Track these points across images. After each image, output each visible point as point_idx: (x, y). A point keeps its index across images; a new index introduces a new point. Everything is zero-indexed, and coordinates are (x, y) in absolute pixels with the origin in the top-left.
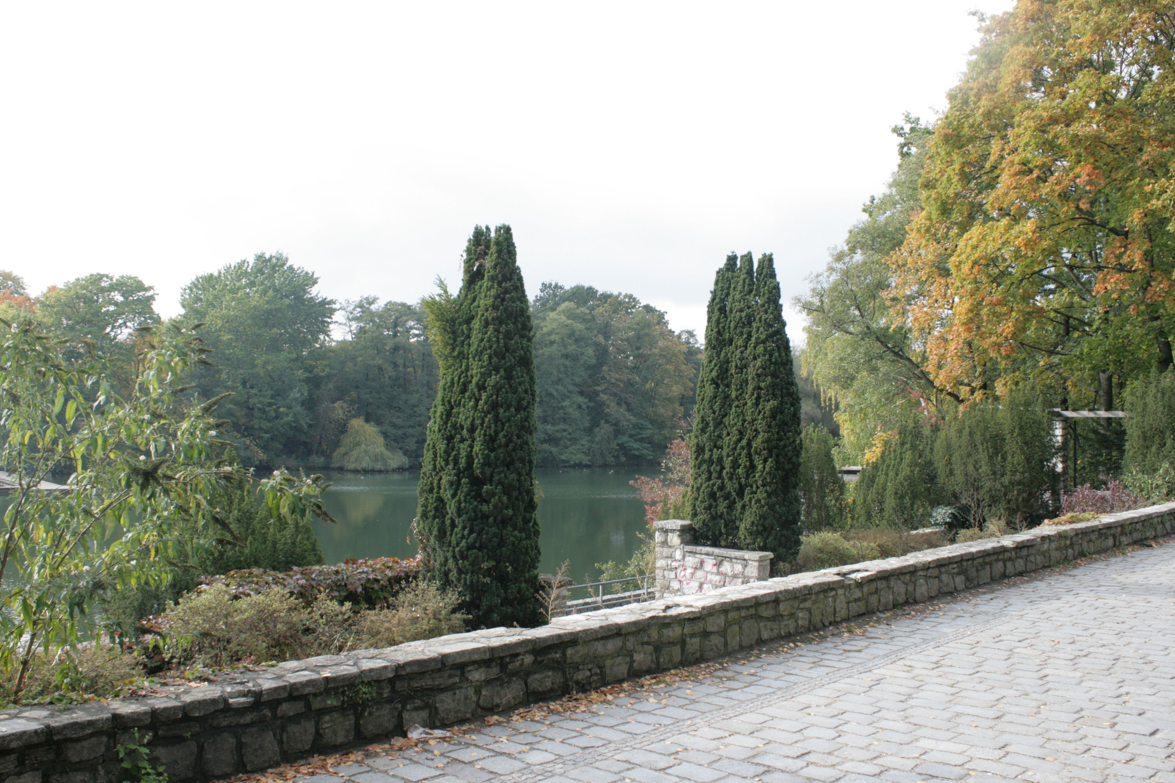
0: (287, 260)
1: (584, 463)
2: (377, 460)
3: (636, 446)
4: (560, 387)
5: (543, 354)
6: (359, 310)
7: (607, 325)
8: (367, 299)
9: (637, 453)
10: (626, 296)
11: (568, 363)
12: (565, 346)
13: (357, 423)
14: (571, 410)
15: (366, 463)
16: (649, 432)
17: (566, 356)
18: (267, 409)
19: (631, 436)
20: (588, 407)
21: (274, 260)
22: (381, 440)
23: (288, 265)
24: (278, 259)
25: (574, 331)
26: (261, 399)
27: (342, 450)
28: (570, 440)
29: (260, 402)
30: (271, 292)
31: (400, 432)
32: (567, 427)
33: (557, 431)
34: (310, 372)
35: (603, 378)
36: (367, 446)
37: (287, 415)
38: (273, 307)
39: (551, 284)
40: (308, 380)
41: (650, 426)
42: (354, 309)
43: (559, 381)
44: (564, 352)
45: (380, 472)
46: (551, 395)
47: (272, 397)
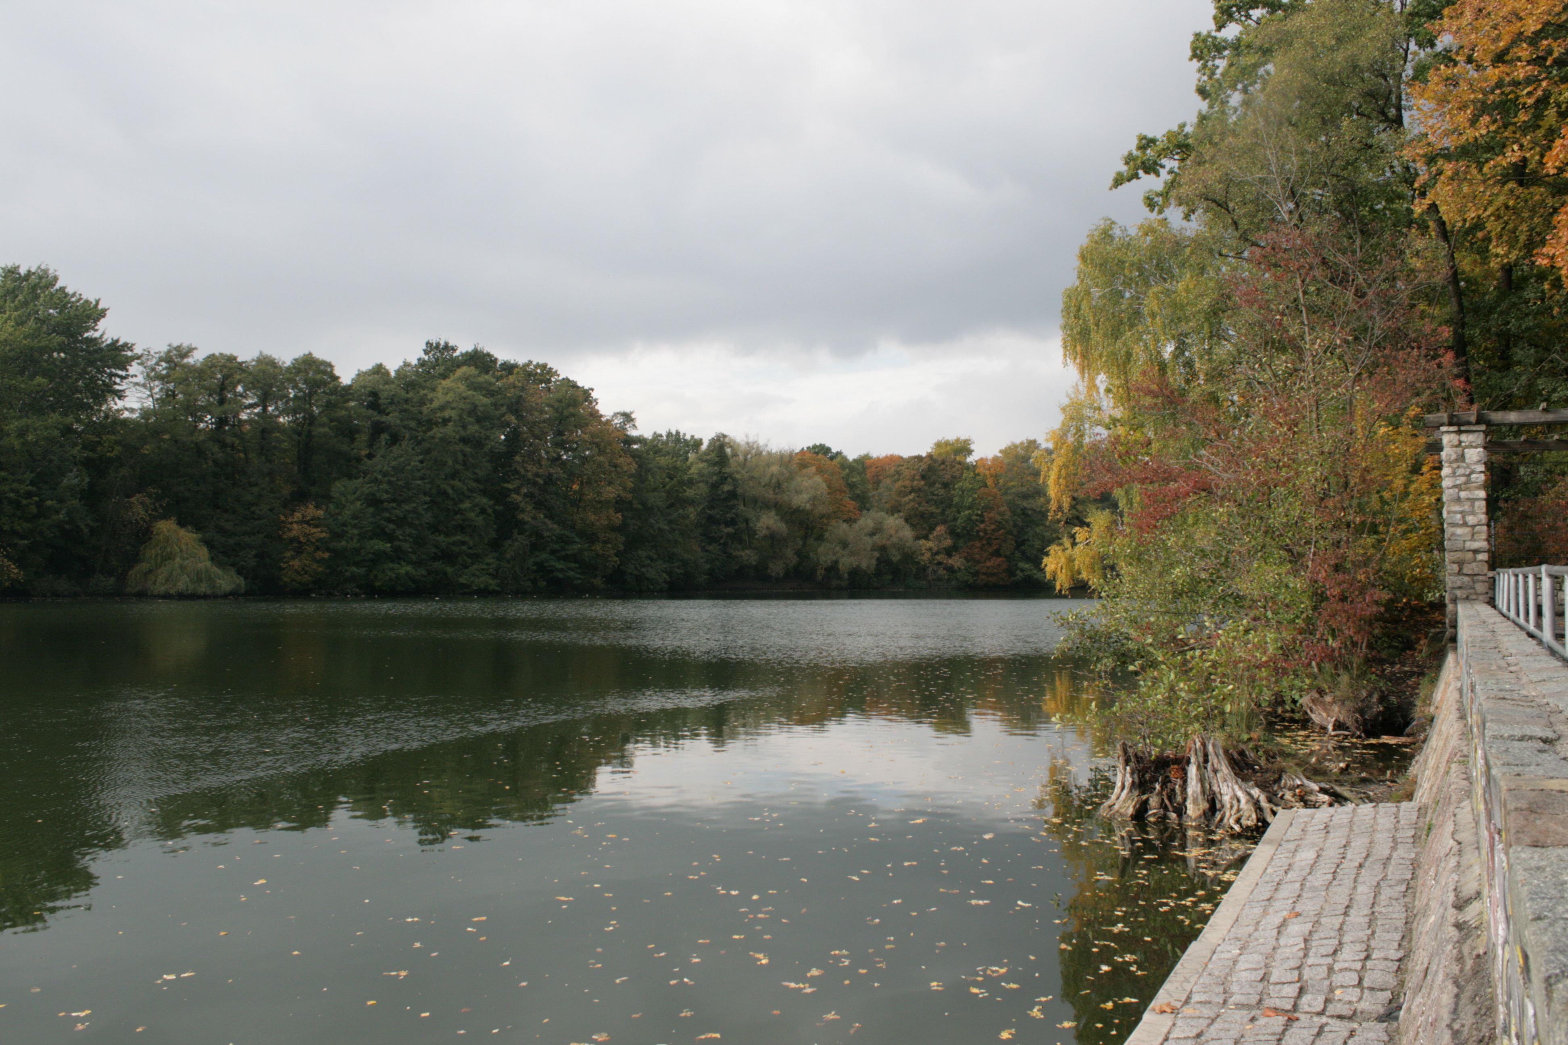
0: (56, 279)
1: (491, 588)
2: (200, 580)
3: (559, 565)
4: (457, 483)
5: (433, 438)
6: (164, 364)
7: (519, 400)
8: (178, 348)
9: (560, 575)
10: (538, 366)
11: (468, 450)
12: (464, 427)
13: (166, 527)
14: (472, 515)
15: (183, 584)
16: (577, 547)
17: (464, 440)
18: (24, 502)
19: (553, 552)
20: (495, 511)
21: (33, 279)
22: (204, 552)
23: (57, 286)
24: (41, 278)
25: (476, 406)
26: (15, 485)
27: (144, 566)
28: (470, 556)
29: (12, 490)
30: (31, 323)
31: (231, 541)
32: (467, 539)
33: (454, 544)
34: (93, 450)
35: (516, 472)
36: (184, 559)
37: (57, 512)
38: (35, 343)
39: (438, 344)
40: (87, 463)
41: (577, 539)
42: (157, 364)
43: (454, 475)
44: (463, 433)
45: (205, 597)
46: (445, 493)
47: (32, 483)
